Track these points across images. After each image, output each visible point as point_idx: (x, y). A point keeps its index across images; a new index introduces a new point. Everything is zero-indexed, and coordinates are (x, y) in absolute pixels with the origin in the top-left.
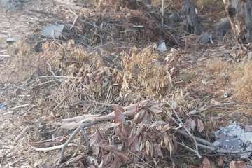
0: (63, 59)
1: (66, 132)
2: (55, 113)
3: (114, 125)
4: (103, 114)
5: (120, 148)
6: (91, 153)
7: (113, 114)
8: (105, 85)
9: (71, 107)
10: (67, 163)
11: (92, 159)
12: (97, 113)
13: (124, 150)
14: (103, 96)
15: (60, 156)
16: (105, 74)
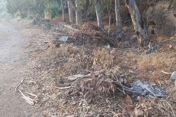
0: (68, 51)
1: (70, 81)
2: (65, 73)
3: (90, 79)
4: (85, 75)
5: (92, 89)
6: (80, 90)
7: (89, 75)
8: (86, 62)
9: (72, 71)
10: (71, 94)
11: (81, 93)
12: (83, 74)
13: (94, 90)
14: (85, 67)
15: (68, 91)
16: (86, 58)
